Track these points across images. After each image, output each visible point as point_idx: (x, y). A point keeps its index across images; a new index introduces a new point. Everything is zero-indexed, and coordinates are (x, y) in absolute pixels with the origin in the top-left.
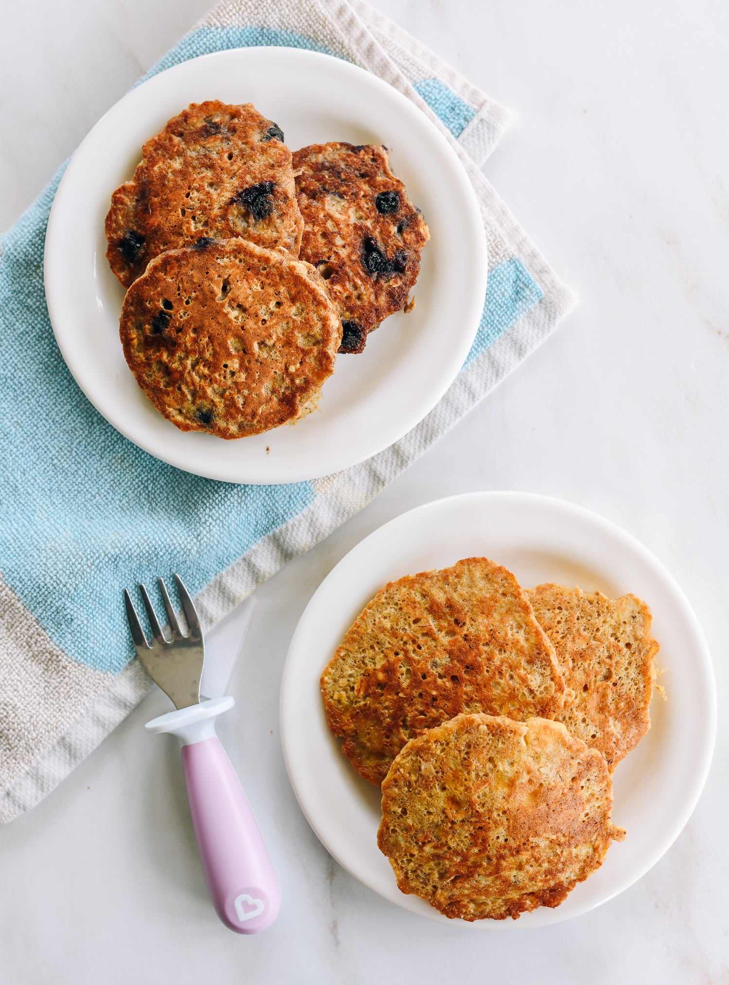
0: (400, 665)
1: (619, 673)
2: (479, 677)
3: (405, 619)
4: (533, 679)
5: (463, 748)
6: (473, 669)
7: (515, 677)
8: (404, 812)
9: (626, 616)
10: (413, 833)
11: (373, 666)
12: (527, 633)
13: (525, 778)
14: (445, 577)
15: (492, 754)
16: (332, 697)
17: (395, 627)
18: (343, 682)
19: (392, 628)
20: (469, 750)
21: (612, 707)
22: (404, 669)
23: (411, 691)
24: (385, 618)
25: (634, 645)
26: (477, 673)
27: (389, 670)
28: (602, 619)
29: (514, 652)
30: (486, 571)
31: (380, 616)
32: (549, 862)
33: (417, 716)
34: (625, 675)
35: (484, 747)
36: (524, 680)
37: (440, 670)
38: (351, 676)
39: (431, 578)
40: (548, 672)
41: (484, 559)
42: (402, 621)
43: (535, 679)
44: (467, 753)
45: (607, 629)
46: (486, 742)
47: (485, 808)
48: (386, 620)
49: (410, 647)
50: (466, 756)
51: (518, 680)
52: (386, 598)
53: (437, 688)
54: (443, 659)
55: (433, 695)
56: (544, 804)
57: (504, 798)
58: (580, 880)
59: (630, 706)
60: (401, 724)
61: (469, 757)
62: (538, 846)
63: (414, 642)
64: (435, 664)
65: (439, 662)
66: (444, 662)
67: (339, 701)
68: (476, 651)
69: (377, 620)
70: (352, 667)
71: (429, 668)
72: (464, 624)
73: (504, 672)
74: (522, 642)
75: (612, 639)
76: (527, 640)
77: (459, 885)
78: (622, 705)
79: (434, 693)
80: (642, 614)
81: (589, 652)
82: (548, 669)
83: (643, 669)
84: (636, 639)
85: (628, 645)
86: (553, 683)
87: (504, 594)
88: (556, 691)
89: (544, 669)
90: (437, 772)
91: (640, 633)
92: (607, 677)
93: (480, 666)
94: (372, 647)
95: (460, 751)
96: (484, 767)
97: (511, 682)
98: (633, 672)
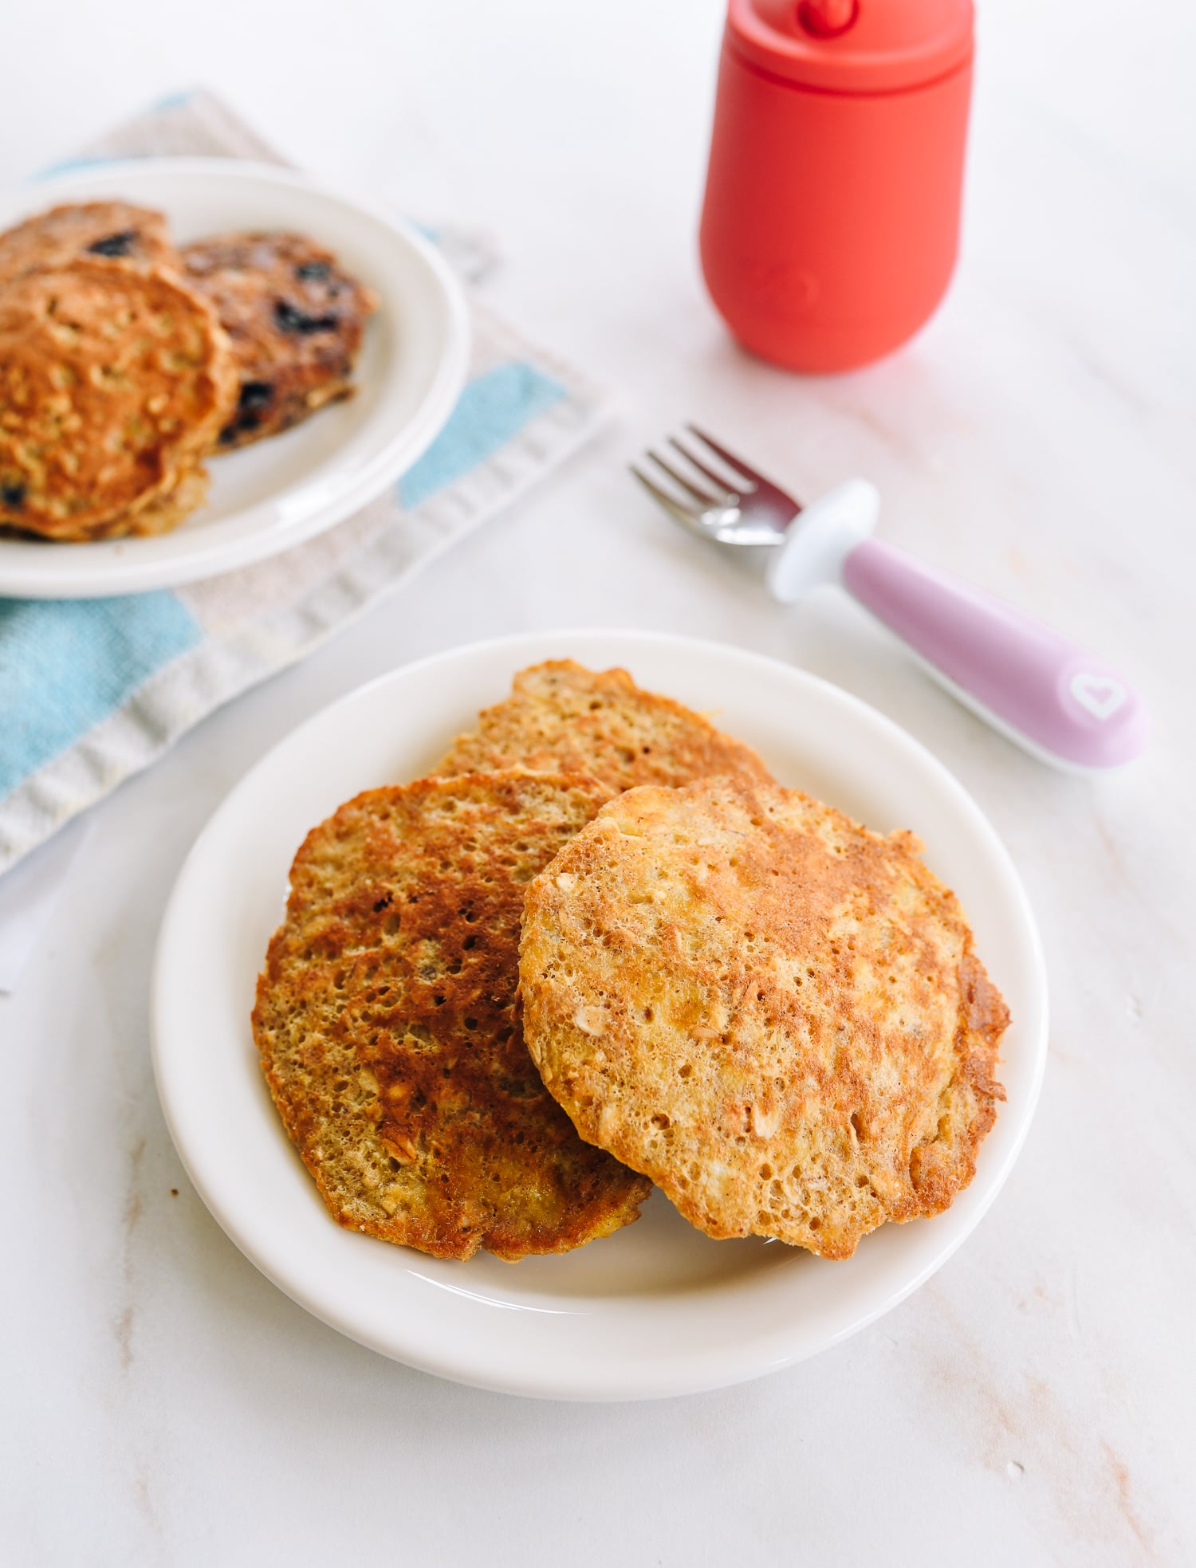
0: (396, 1041)
1: (634, 738)
2: (492, 898)
3: (325, 1001)
4: (546, 816)
5: (585, 934)
6: (471, 903)
7: (525, 840)
8: (662, 1121)
9: (545, 691)
10: (713, 1132)
11: (370, 1100)
12: (464, 795)
13: (702, 874)
14: (296, 905)
15: (624, 892)
16: (389, 1217)
17: (325, 1025)
18: (372, 1177)
19: (326, 1032)
20: (593, 926)
21: (683, 772)
22: (409, 1037)
23: (451, 1038)
24: (302, 1039)
25: (598, 697)
26: (481, 899)
27: (392, 1069)
28: (525, 720)
29: (481, 826)
30: (330, 833)
31: (294, 1049)
32: (900, 951)
33: (504, 1048)
34: (641, 730)
35: (602, 897)
36: (540, 830)
37: (441, 966)
38: (369, 1156)
39: (287, 930)
40: (548, 791)
41: (312, 833)
42: (325, 1008)
43: (548, 813)
44: (598, 933)
45: (548, 723)
46: (595, 890)
47: (724, 960)
48: (307, 1039)
49: (377, 1008)
50: (602, 938)
51: (533, 839)
52: (272, 1028)
53: (471, 983)
54: (427, 951)
55: (480, 997)
56: (772, 877)
57: (719, 919)
58: (968, 941)
59: (698, 750)
60: (506, 1093)
61: (608, 933)
62: (852, 938)
63: (371, 998)
64: (429, 971)
65: (427, 962)
66: (431, 953)
67: (406, 1206)
68: (443, 886)
69: (297, 1057)
70: (355, 1144)
71: (428, 983)
72: (390, 893)
73: (506, 855)
74: (474, 809)
75: (570, 722)
76: (476, 801)
77: (874, 1128)
78: (688, 757)
79: (477, 993)
80: (556, 670)
81: (568, 760)
82: (543, 787)
83: (646, 701)
84: (591, 692)
85: (595, 706)
86: (573, 790)
87: (385, 817)
88: (588, 791)
89: (540, 793)
90: (608, 1006)
91: (585, 683)
92: (630, 757)
93: (472, 890)
94: (342, 1086)
95: (587, 943)
96: (640, 919)
97: (530, 851)
98: (644, 720)
